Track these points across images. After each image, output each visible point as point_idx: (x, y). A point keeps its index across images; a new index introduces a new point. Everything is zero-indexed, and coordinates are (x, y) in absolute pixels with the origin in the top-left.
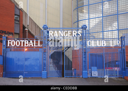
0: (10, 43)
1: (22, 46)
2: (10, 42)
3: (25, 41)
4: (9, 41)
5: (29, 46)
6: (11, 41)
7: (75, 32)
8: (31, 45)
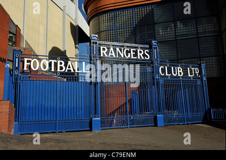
0: (29, 64)
1: (53, 70)
2: (28, 61)
3: (59, 62)
4: (26, 60)
5: (66, 71)
6: (31, 59)
7: (140, 52)
8: (71, 70)
